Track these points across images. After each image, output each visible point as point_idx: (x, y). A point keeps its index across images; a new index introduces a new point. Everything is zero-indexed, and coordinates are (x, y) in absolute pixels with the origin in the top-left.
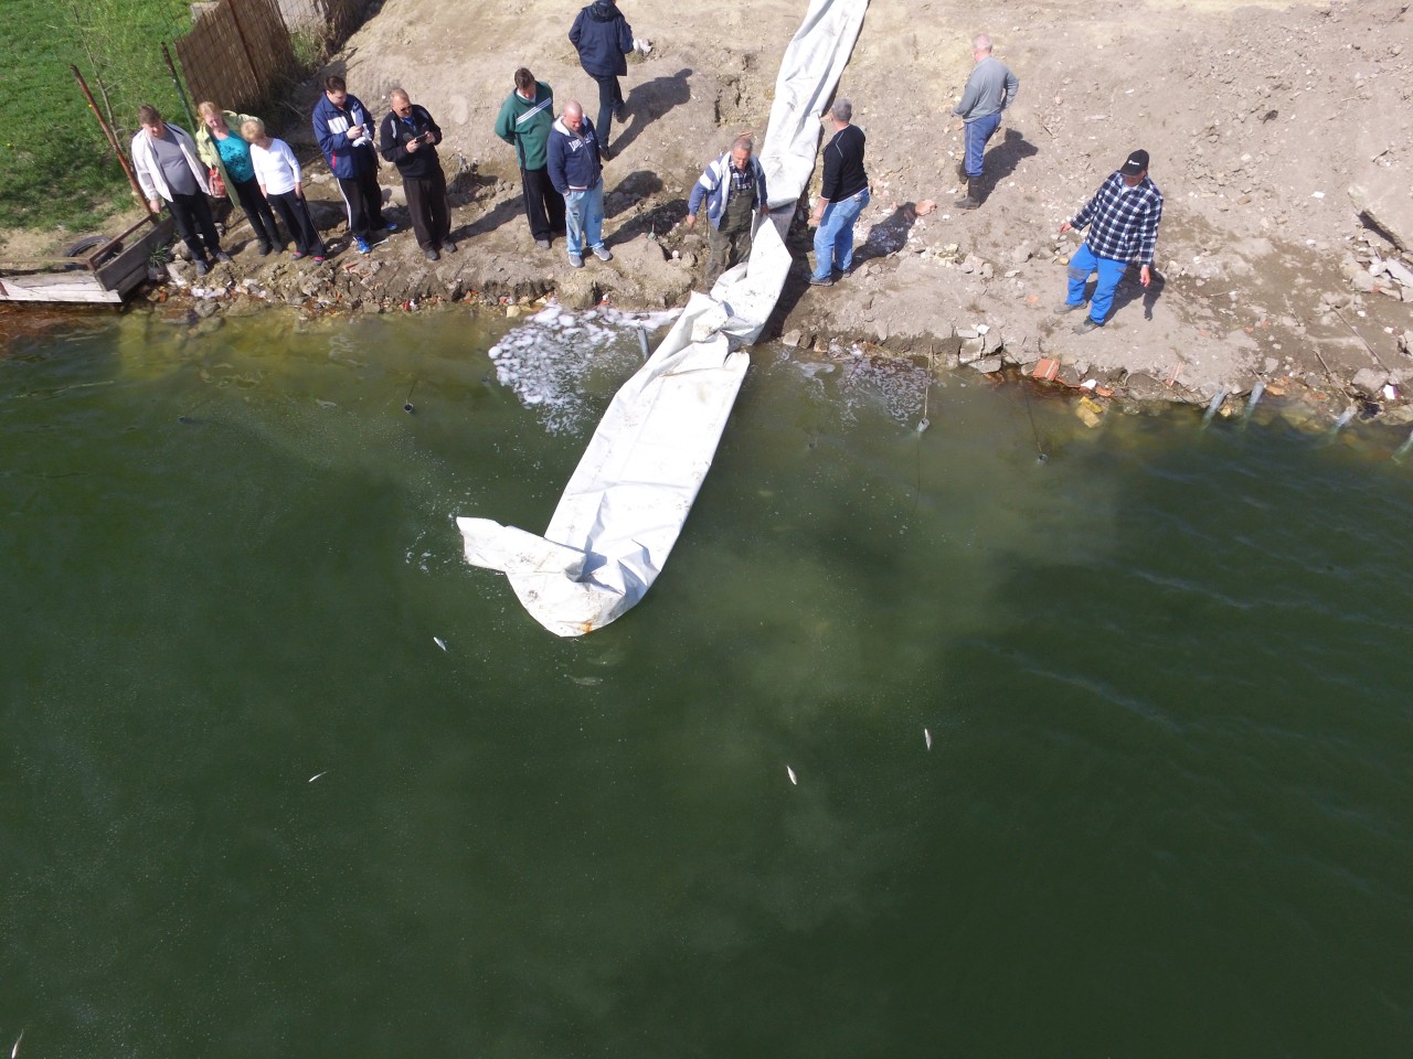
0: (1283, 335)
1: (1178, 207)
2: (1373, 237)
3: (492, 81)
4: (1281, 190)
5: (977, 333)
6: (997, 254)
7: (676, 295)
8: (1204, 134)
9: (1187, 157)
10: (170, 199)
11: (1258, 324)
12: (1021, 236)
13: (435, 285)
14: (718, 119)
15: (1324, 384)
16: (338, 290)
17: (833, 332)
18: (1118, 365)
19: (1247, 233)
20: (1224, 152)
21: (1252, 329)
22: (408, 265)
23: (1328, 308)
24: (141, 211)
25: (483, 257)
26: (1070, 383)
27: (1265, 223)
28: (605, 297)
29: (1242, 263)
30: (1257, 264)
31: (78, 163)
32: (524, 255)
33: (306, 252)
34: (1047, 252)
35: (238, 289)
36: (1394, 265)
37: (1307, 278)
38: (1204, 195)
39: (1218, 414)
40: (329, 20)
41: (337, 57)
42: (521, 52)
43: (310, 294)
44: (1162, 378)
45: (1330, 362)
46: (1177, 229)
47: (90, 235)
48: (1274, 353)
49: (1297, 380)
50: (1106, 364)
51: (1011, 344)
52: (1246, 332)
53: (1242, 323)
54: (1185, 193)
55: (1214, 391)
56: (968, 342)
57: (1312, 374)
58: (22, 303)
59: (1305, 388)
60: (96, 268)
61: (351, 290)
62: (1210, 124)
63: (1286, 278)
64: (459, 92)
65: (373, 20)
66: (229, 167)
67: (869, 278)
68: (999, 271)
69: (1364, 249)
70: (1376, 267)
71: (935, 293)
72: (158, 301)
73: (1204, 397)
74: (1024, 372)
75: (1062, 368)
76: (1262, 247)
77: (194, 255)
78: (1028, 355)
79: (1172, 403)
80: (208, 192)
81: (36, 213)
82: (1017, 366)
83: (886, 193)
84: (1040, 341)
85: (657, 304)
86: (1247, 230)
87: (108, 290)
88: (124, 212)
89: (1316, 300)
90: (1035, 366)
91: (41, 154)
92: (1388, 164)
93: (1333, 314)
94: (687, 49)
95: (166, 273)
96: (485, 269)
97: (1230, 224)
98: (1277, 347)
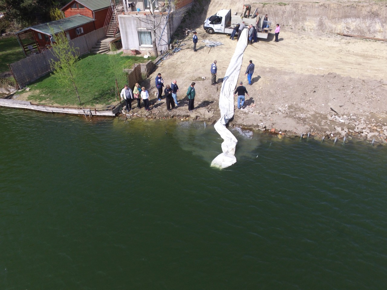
0: (315, 126)
2: (333, 112)
4: (317, 104)
5: (261, 124)
6: (266, 113)
7: (210, 118)
9: (300, 98)
11: (311, 124)
12: (270, 110)
13: (169, 115)
14: (217, 90)
15: (321, 134)
16: (152, 115)
17: (237, 123)
18: (285, 130)
19: (311, 111)
20: (307, 97)
21: (309, 125)
22: (164, 112)
25: (177, 111)
26: (277, 132)
27: (314, 109)
28: (198, 118)
29: (309, 115)
30: (312, 115)
32: (184, 111)
33: (146, 109)
34: (275, 113)
35: (134, 115)
36: (336, 117)
37: (320, 117)
38: (304, 104)
39: (302, 137)
40: (147, 72)
41: (148, 78)
43: (147, 116)
44: (293, 132)
45: (322, 130)
46: (298, 110)
47: (109, 105)
49: (317, 133)
50: (283, 129)
51: (267, 126)
54: (300, 104)
55: (301, 134)
56: (260, 126)
57: (319, 132)
58: (98, 116)
60: (112, 110)
61: (154, 115)
62: (304, 93)
63: (317, 118)
65: (155, 72)
67: (243, 116)
68: (266, 115)
69: (331, 114)
70: (334, 116)
71: (254, 118)
72: (120, 116)
74: (269, 131)
75: (275, 130)
76: (313, 113)
77: (127, 109)
78: (270, 128)
79: (295, 136)
81: (100, 102)
84: (272, 126)
85: (207, 119)
87: (113, 114)
88: (114, 102)
89: (321, 121)
90: (271, 130)
91: (99, 93)
92: (335, 100)
93: (324, 123)
95: (122, 112)
96: (177, 113)
97: (308, 109)
98: (313, 128)
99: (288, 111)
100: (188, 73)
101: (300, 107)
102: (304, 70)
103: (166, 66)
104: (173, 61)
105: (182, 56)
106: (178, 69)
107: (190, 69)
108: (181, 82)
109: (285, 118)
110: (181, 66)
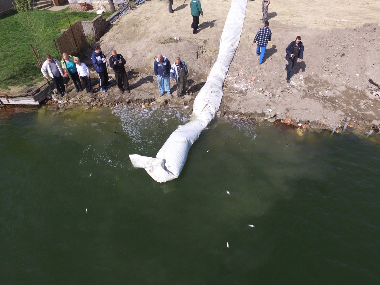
0: (351, 111)
1: (320, 78)
2: (373, 86)
3: (138, 47)
4: (347, 74)
5: (269, 111)
6: (273, 91)
7: (187, 102)
8: (326, 60)
9: (322, 65)
10: (53, 78)
11: (344, 108)
12: (279, 86)
13: (123, 100)
14: (197, 57)
15: (363, 124)
16: (97, 101)
17: (230, 112)
18: (308, 120)
19: (339, 85)
20: (331, 64)
21: (343, 110)
22: (116, 94)
23: (363, 104)
24: (46, 81)
25: (136, 92)
26: (295, 124)
27: (344, 82)
28: (168, 103)
29: (338, 93)
30: (342, 93)
31: (30, 69)
32: (146, 92)
33: (89, 91)
34: (286, 90)
35: (70, 101)
37: (356, 96)
38: (327, 75)
39: (335, 132)
40: (96, 33)
41: (98, 42)
42: (146, 40)
43: (89, 102)
44: (319, 123)
45: (365, 118)
46: (320, 84)
47: (32, 87)
48: (349, 116)
49: (356, 123)
50: (304, 119)
51: (278, 114)
52: (341, 110)
53: (340, 108)
54: (322, 75)
55: (334, 126)
56: (267, 114)
57: (360, 121)
58: (13, 105)
59: (358, 125)
60: (33, 96)
61: (100, 101)
62: (327, 57)
63: (351, 96)
64: (129, 50)
65: (107, 33)
66: (69, 70)
67: (239, 97)
68: (274, 95)
69: (371, 89)
70: (374, 93)
71: (257, 101)
72: (49, 104)
73: (331, 128)
74: (282, 122)
75: (292, 120)
76: (343, 88)
77: (59, 92)
78: (283, 117)
79: (323, 130)
80: (63, 76)
81: (18, 82)
82: (280, 120)
83: (243, 75)
84: (286, 113)
85: (182, 105)
86: (339, 84)
87: (36, 101)
88: (41, 81)
89: (359, 102)
90: (285, 120)
91: (21, 67)
92: (375, 67)
93: (364, 105)
94: (189, 39)
95: (51, 97)
96: (136, 96)
97: (334, 82)
98: (350, 114)
99: (305, 86)
100: (154, 32)
101: (321, 80)
102: (319, 23)
103: (124, 23)
104: (135, 17)
105: (148, 10)
106: (140, 27)
107: (158, 27)
108: (144, 46)
109: (303, 100)
110: (144, 23)
